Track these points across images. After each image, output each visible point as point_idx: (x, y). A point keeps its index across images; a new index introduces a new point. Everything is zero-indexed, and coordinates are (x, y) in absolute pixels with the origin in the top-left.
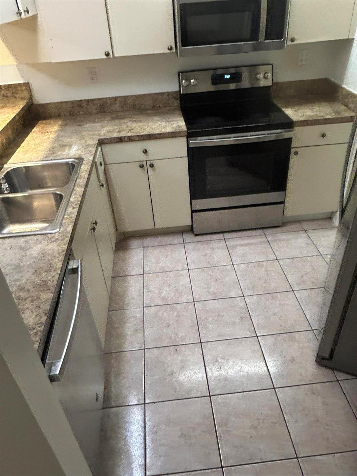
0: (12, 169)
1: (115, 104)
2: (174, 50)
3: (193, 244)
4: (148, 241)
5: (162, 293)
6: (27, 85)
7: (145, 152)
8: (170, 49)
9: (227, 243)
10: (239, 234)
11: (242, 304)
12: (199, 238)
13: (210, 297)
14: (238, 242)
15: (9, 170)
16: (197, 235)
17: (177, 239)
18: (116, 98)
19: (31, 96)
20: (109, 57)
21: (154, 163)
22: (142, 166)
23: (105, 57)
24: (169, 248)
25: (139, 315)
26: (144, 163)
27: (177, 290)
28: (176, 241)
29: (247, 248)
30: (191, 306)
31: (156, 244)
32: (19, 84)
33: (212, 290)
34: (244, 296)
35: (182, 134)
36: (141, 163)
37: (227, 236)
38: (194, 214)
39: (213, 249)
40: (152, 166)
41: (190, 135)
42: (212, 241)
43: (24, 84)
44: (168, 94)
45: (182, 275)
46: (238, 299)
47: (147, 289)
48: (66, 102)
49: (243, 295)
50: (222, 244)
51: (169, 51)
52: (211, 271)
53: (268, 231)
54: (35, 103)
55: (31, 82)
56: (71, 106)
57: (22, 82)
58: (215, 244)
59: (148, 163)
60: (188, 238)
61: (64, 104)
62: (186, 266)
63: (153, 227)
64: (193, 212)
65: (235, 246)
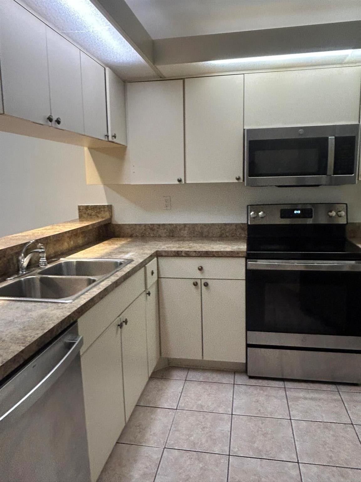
0: (65, 262)
1: (184, 230)
2: (241, 181)
3: (244, 387)
4: (192, 375)
5: (192, 436)
6: (110, 208)
7: (201, 269)
8: (238, 179)
9: (287, 393)
10: (304, 385)
11: (295, 473)
12: (253, 382)
13: (251, 454)
14: (302, 394)
15: (62, 262)
16: (251, 377)
17: (227, 379)
18: (185, 225)
19: (111, 216)
20: (181, 183)
21: (209, 282)
22: (195, 284)
23: (177, 183)
24: (215, 386)
25: (156, 456)
26: (199, 281)
27: (210, 436)
28: (224, 381)
29: (313, 403)
30: (224, 460)
31: (201, 379)
32: (104, 206)
33: (256, 445)
34: (298, 463)
35: (240, 255)
36: (195, 281)
37: (289, 385)
38: (249, 349)
39: (268, 396)
40: (206, 285)
41: (249, 256)
42: (269, 388)
43: (108, 206)
44: (237, 225)
45: (222, 419)
46: (290, 464)
47: (175, 427)
48: (140, 225)
49: (298, 460)
50: (282, 393)
51: (236, 181)
52: (260, 422)
53: (343, 388)
54: (114, 223)
55: (113, 205)
56: (144, 228)
57: (106, 204)
58: (273, 392)
59: (203, 281)
60: (241, 379)
61: (138, 226)
62: (230, 410)
63: (201, 359)
64: (248, 346)
65: (297, 399)
